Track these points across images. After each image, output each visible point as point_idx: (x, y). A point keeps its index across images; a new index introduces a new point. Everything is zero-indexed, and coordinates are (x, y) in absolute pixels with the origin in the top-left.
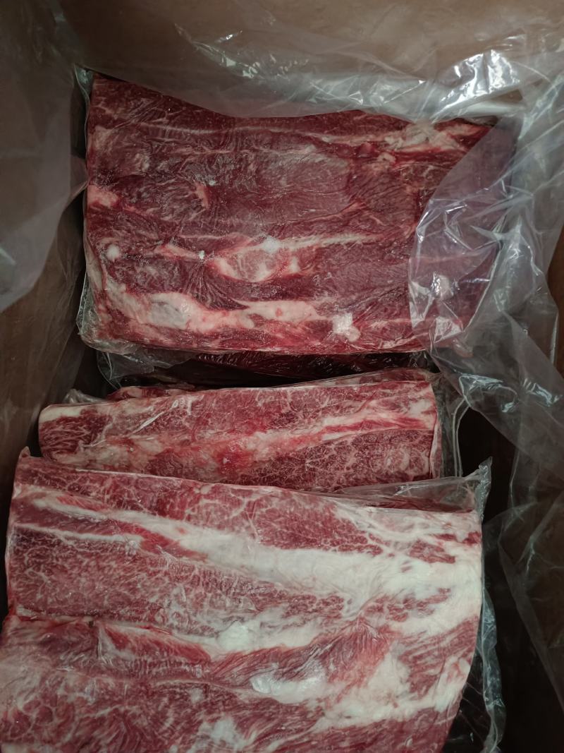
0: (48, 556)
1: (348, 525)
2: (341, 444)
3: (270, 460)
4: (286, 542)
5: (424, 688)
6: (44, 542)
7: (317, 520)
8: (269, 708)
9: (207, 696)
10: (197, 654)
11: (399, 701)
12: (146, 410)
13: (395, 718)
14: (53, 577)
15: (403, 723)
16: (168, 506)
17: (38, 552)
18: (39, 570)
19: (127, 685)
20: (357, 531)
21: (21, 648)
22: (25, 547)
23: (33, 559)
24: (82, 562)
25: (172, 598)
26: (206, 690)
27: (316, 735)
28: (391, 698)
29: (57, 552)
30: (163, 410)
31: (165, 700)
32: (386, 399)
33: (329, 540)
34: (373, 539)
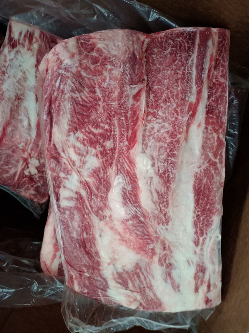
0: (181, 51)
1: (210, 224)
4: (197, 188)
5: (120, 281)
6: (189, 48)
8: (104, 187)
9: (109, 150)
10: (133, 142)
11: (111, 266)
13: (102, 264)
14: (169, 55)
15: (99, 270)
17: (183, 45)
18: (172, 47)
19: (115, 104)
20: (206, 230)
21: (131, 42)
22: (186, 38)
23: (179, 43)
24: (179, 70)
25: (162, 124)
26: (113, 150)
27: (90, 217)
28: (113, 261)
29: (184, 56)
31: (107, 127)
33: (200, 213)
34: (204, 240)
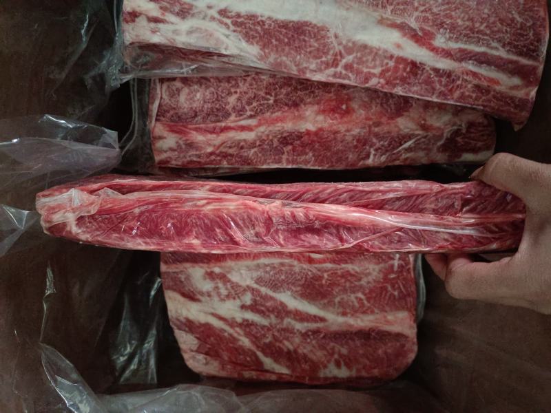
0: (514, 35)
2: (241, 115)
3: (305, 104)
7: (276, 46)
12: (408, 155)
14: (511, 16)
16: (408, 69)
17: (522, 39)
18: (522, 23)
20: (240, 32)
23: (525, 33)
29: (506, 37)
30: (394, 154)
32: (198, 153)
33: (266, 27)
34: (226, 24)
